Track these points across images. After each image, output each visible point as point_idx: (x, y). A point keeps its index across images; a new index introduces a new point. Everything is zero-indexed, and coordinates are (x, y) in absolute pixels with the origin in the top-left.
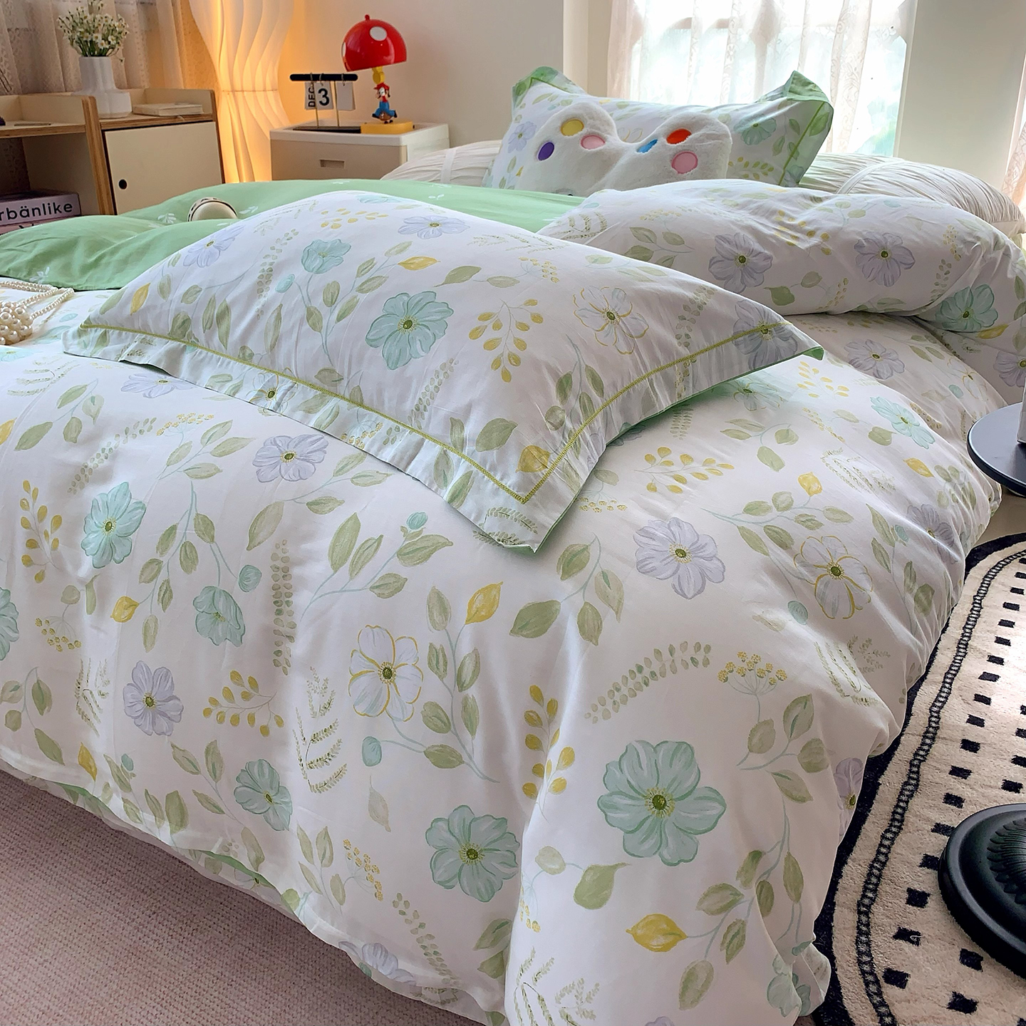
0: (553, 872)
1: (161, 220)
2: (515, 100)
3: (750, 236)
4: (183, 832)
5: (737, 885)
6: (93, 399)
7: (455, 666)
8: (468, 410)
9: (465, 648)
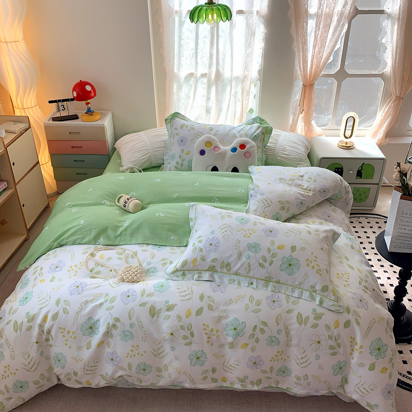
0: (362, 367)
1: (104, 204)
3: (300, 196)
6: (209, 297)
7: (334, 337)
8: (316, 284)
9: (336, 334)
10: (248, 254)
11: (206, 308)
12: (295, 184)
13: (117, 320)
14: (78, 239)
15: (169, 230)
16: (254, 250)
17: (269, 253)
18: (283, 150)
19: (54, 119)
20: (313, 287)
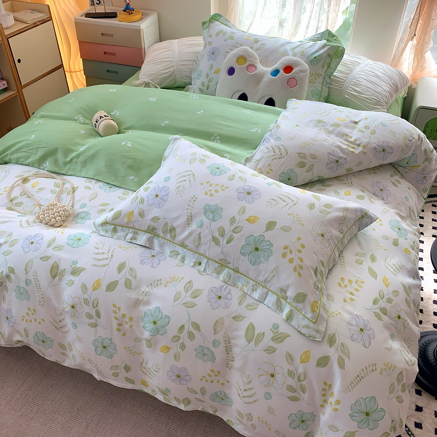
0: (335, 431)
1: (77, 120)
2: (203, 27)
3: (338, 150)
4: (189, 406)
5: (389, 432)
6: (131, 269)
7: (297, 375)
8: (288, 287)
9: (301, 370)
10: (202, 221)
11: (121, 284)
12: (338, 132)
13: (12, 270)
14: (21, 157)
15: (131, 167)
16: (211, 216)
17: (231, 225)
18: (355, 85)
19: (88, 15)
20: (283, 290)
